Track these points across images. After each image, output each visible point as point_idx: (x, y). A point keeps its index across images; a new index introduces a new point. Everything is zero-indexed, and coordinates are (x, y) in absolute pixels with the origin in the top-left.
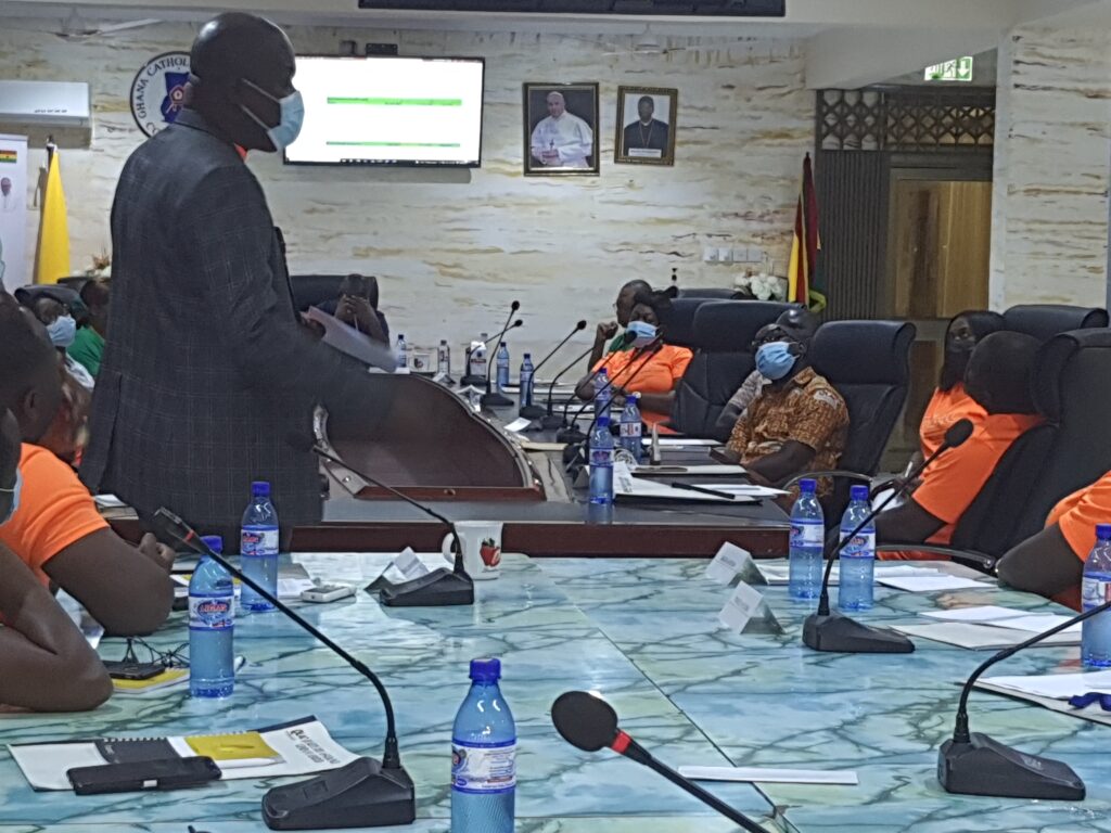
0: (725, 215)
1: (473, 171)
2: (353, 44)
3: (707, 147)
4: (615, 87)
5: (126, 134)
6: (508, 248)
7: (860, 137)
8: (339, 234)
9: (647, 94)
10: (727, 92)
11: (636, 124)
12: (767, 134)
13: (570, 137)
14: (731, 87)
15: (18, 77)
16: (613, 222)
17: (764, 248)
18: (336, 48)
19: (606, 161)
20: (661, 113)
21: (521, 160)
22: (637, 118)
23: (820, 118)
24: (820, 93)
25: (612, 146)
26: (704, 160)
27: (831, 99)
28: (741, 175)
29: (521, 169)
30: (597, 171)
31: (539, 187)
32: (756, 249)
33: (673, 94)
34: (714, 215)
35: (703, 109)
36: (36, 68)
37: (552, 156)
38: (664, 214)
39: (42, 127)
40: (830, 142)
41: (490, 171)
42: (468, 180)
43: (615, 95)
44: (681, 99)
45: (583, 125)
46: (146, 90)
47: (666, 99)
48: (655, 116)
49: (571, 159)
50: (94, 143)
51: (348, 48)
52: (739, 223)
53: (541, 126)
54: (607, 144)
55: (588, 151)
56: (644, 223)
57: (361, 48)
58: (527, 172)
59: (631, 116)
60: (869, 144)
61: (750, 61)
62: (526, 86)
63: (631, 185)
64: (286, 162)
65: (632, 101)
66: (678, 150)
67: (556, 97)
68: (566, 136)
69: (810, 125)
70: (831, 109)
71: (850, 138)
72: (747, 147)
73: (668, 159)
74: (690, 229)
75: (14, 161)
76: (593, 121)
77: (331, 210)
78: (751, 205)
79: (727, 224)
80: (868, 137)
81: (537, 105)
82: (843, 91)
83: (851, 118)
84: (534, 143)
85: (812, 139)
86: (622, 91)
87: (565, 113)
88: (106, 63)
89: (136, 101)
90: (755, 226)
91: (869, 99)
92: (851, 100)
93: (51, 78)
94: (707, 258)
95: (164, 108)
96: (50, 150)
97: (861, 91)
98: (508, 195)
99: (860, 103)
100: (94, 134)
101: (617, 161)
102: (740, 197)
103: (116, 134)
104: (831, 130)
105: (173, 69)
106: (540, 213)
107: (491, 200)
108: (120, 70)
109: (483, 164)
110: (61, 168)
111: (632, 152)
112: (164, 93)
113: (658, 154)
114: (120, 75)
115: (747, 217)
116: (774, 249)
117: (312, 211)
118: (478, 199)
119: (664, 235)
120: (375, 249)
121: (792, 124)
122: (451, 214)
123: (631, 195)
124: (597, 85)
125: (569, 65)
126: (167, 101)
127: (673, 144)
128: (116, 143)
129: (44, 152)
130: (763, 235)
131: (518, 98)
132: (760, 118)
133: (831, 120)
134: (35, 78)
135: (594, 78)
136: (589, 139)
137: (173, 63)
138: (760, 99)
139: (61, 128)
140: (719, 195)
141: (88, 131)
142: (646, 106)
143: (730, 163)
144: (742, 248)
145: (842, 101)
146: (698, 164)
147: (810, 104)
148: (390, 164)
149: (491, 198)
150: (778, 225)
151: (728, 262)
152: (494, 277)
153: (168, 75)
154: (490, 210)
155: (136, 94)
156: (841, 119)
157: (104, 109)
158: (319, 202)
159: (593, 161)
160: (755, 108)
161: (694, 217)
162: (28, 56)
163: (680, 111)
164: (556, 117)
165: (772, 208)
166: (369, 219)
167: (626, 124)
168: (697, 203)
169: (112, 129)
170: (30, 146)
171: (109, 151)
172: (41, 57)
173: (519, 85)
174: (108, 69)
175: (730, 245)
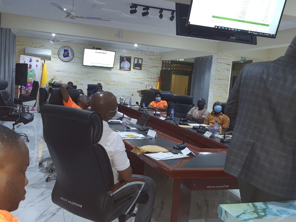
0: (148, 78)
1: (112, 69)
2: (94, 47)
3: (146, 68)
4: (134, 58)
5: (57, 59)
6: (116, 81)
7: (168, 68)
8: (91, 77)
9: (138, 59)
10: (150, 60)
11: (136, 64)
12: (155, 66)
13: (127, 65)
14: (150, 59)
15: (39, 48)
16: (132, 78)
17: (154, 83)
18: (92, 48)
19: (132, 69)
20: (140, 62)
21: (119, 68)
22: (137, 63)
23: (163, 65)
24: (163, 61)
25: (133, 67)
26: (146, 70)
27: (164, 62)
28: (151, 72)
29: (119, 69)
30: (130, 70)
31: (122, 72)
32: (152, 83)
33: (142, 59)
34: (147, 78)
35: (146, 62)
36: (43, 47)
37: (124, 67)
38: (140, 77)
39: (43, 57)
40: (164, 68)
41: (115, 69)
42: (111, 70)
43: (134, 59)
44: (143, 60)
45: (129, 63)
46: (61, 52)
47: (141, 60)
48: (139, 62)
49: (127, 68)
50: (51, 60)
51: (93, 48)
52: (150, 79)
53: (123, 63)
54: (132, 66)
55: (129, 67)
56: (137, 78)
57: (95, 48)
58: (120, 69)
59: (136, 62)
60: (169, 69)
61: (153, 55)
62: (120, 56)
63: (135, 73)
64: (83, 65)
65: (136, 60)
66: (142, 68)
67: (125, 58)
68: (126, 64)
69: (161, 65)
70: (165, 64)
71: (167, 68)
72: (152, 68)
73: (141, 69)
74: (143, 80)
75: (38, 62)
76: (130, 62)
77: (89, 73)
78: (152, 77)
79: (149, 79)
80: (169, 68)
81: (122, 59)
82: (166, 61)
83: (167, 65)
84: (121, 65)
85: (161, 68)
86: (135, 58)
87: (126, 61)
88: (54, 47)
89: (59, 53)
90: (152, 80)
91: (170, 62)
92: (167, 62)
93: (45, 49)
94: (145, 84)
95: (63, 55)
96: (45, 60)
97: (169, 61)
98: (117, 73)
99: (168, 63)
100: (52, 58)
101: (133, 69)
102: (151, 76)
103: (55, 59)
104: (164, 67)
105: (65, 49)
106: (122, 76)
107: (114, 74)
108: (56, 48)
109: (114, 68)
110: (46, 63)
111: (136, 68)
112: (64, 53)
113: (139, 68)
114: (56, 49)
115: (152, 79)
116: (155, 83)
117: (87, 73)
118: (112, 73)
119: (139, 80)
120: (96, 80)
121: (159, 65)
122: (108, 75)
123: (135, 74)
124: (131, 57)
125: (127, 54)
126: (64, 54)
127: (142, 67)
128: (55, 60)
129: (44, 61)
130: (154, 81)
131: (119, 58)
132: (154, 64)
133: (164, 65)
134: (42, 48)
135: (131, 56)
136: (129, 65)
137: (65, 48)
138: (154, 61)
139: (46, 57)
140: (148, 75)
141: (51, 58)
142: (138, 61)
143: (149, 70)
144: (151, 83)
145: (166, 62)
146: (145, 70)
147: (161, 62)
148: (99, 67)
149: (114, 73)
150: (156, 80)
151: (148, 85)
152: (114, 85)
153: (64, 50)
154: (114, 75)
155: (59, 52)
156: (166, 65)
157: (53, 54)
158: (88, 72)
159: (130, 68)
160: (154, 62)
161: (144, 78)
162: (41, 45)
163: (143, 62)
164: (125, 61)
165: (155, 77)
166: (95, 75)
167: (135, 63)
168: (145, 76)
169: (55, 58)
170: (41, 59)
171: (54, 61)
172: (43, 45)
173: (119, 56)
174: (54, 48)
175: (149, 83)
